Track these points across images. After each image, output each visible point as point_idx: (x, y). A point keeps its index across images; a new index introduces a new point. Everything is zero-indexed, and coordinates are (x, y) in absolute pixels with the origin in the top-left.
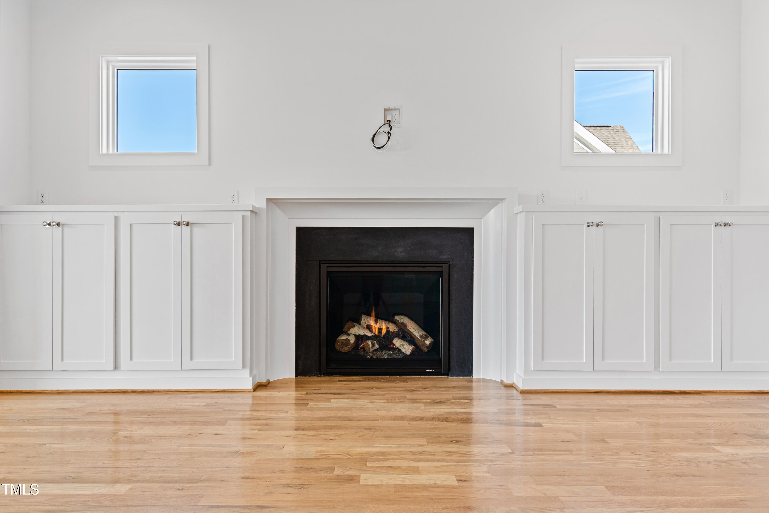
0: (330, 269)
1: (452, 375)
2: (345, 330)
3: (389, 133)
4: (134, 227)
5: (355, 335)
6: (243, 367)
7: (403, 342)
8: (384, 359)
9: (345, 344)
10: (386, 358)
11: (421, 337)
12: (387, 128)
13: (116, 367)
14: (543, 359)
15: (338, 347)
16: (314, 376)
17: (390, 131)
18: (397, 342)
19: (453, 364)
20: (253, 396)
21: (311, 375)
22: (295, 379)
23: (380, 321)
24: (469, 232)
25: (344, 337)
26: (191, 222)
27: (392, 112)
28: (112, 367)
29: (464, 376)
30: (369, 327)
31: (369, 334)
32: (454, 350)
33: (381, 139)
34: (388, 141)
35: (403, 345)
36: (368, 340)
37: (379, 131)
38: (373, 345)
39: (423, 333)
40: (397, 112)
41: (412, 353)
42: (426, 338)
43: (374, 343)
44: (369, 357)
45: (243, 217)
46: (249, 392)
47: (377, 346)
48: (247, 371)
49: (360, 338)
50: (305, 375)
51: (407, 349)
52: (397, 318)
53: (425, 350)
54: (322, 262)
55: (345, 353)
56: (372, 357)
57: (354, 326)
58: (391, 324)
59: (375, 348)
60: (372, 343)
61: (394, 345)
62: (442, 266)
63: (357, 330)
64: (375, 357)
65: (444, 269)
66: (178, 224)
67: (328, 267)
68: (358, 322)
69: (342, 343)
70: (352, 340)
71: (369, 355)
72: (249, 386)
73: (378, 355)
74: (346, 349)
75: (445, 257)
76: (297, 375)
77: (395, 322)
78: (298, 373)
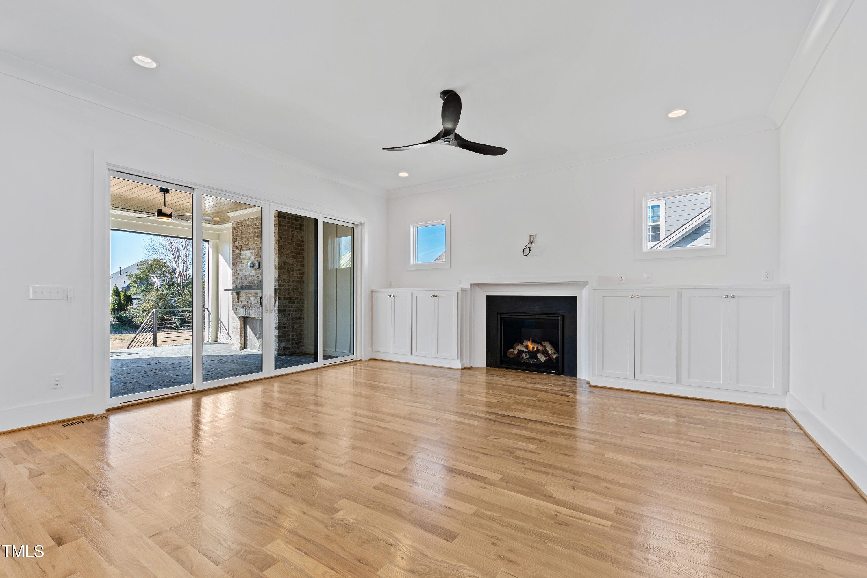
0: (502, 316)
1: (565, 375)
2: (514, 347)
3: (530, 248)
4: (418, 297)
5: (518, 350)
6: (458, 358)
7: (542, 355)
9: (512, 354)
10: (531, 362)
11: (552, 353)
12: (529, 246)
13: (411, 354)
14: (603, 369)
15: (508, 355)
16: (495, 367)
18: (539, 355)
19: (566, 369)
20: (461, 372)
21: (493, 367)
22: (485, 368)
23: (534, 344)
24: (575, 298)
25: (511, 350)
26: (438, 295)
27: (534, 236)
28: (410, 354)
29: (571, 376)
30: (527, 347)
31: (525, 350)
32: (566, 361)
33: (527, 251)
34: (529, 252)
35: (541, 357)
36: (523, 353)
37: (526, 247)
39: (554, 351)
40: (536, 236)
41: (546, 361)
42: (554, 354)
43: (527, 355)
45: (458, 293)
46: (459, 370)
47: (528, 356)
48: (459, 361)
49: (520, 352)
50: (490, 367)
51: (543, 359)
52: (543, 343)
53: (553, 361)
54: (499, 313)
55: (511, 358)
56: (524, 361)
57: (518, 345)
58: (540, 346)
60: (525, 355)
61: (537, 356)
62: (559, 317)
63: (520, 347)
64: (525, 362)
65: (560, 318)
66: (433, 296)
67: (501, 315)
68: (522, 344)
69: (510, 353)
70: (516, 352)
71: (523, 360)
72: (460, 367)
73: (527, 361)
74: (512, 356)
75: (561, 312)
76: (487, 367)
77: (542, 345)
78: (487, 366)
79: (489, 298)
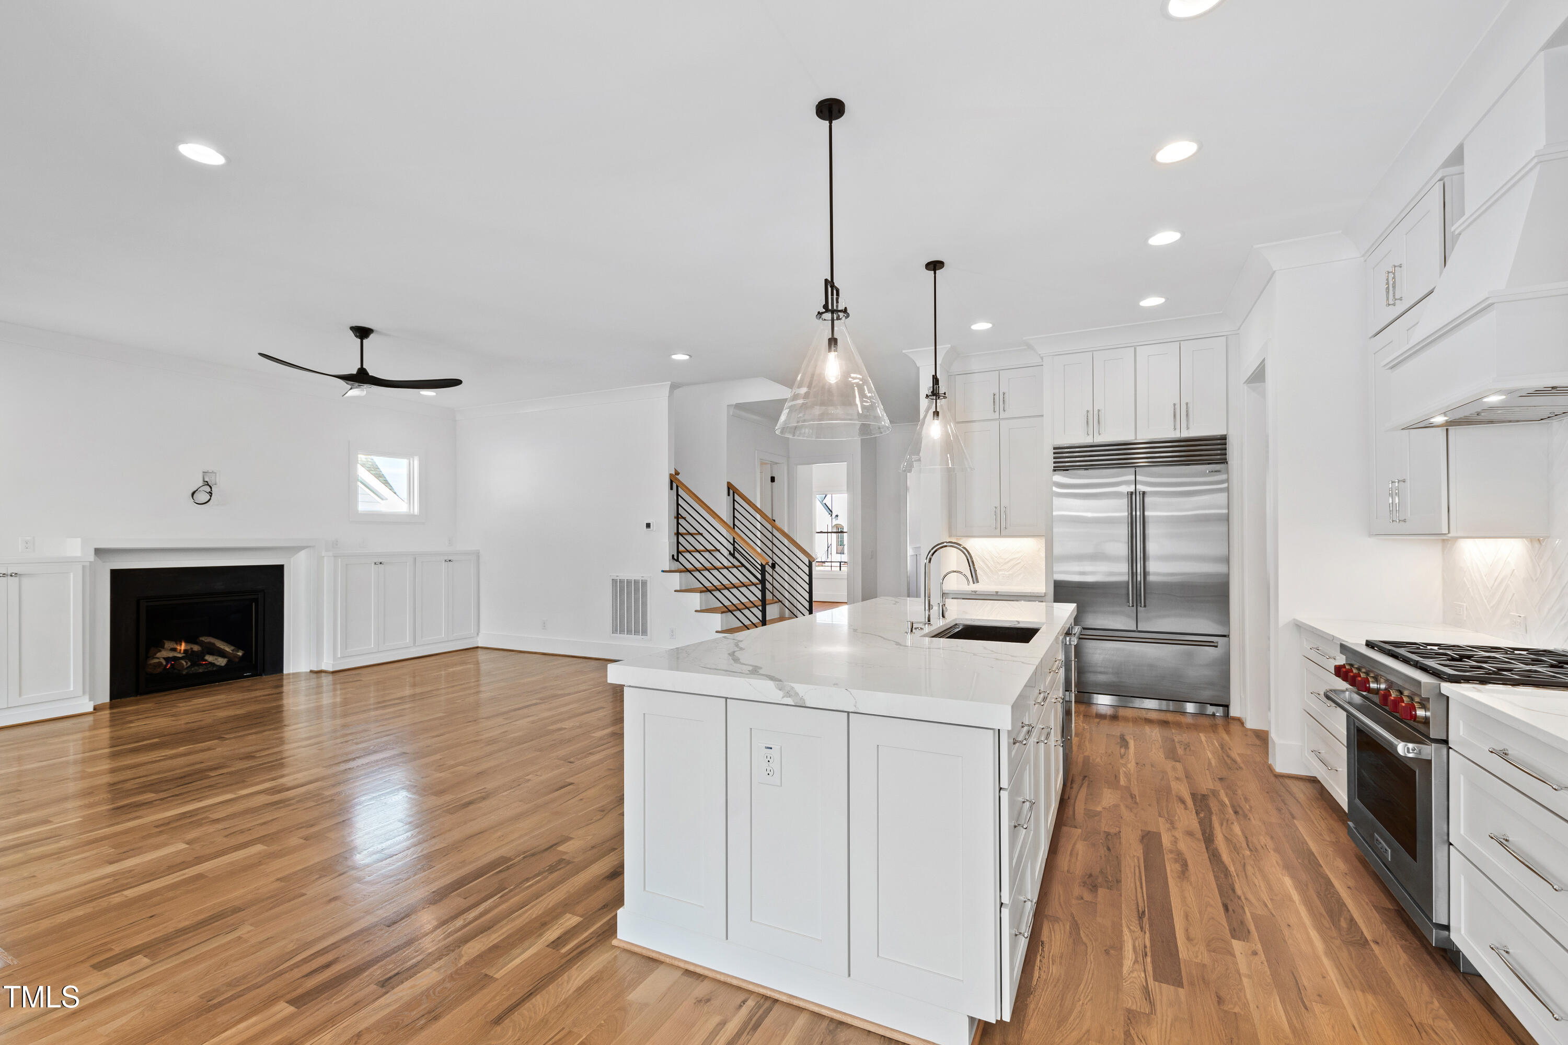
0: (149, 604)
1: (266, 675)
2: (153, 655)
3: (210, 492)
5: (165, 658)
6: (83, 694)
7: (215, 657)
8: (200, 672)
9: (157, 667)
10: (202, 671)
11: (233, 650)
12: (206, 489)
14: (346, 649)
15: (152, 669)
16: (129, 697)
17: (211, 490)
18: (210, 658)
19: (267, 665)
21: (126, 696)
23: (183, 644)
24: (280, 568)
25: (154, 661)
27: (211, 474)
29: (275, 674)
30: (174, 650)
31: (177, 655)
32: (267, 656)
33: (202, 497)
34: (209, 499)
35: (215, 659)
36: (176, 660)
37: (199, 490)
38: (187, 663)
39: (233, 648)
40: (214, 474)
41: (227, 664)
42: (237, 651)
44: (184, 673)
47: (189, 664)
49: (169, 659)
50: (120, 697)
51: (222, 662)
52: (202, 639)
53: (237, 660)
54: (142, 598)
55: (161, 672)
56: (187, 673)
57: (160, 651)
58: (195, 645)
59: (188, 666)
60: (183, 662)
61: (206, 661)
62: (258, 594)
63: (164, 654)
64: (190, 673)
65: (260, 596)
67: (146, 602)
68: (162, 647)
69: (154, 666)
70: (163, 661)
71: (184, 671)
73: (193, 670)
74: (160, 669)
75: (260, 587)
76: (111, 699)
77: (199, 643)
78: (112, 697)
79: (114, 572)
